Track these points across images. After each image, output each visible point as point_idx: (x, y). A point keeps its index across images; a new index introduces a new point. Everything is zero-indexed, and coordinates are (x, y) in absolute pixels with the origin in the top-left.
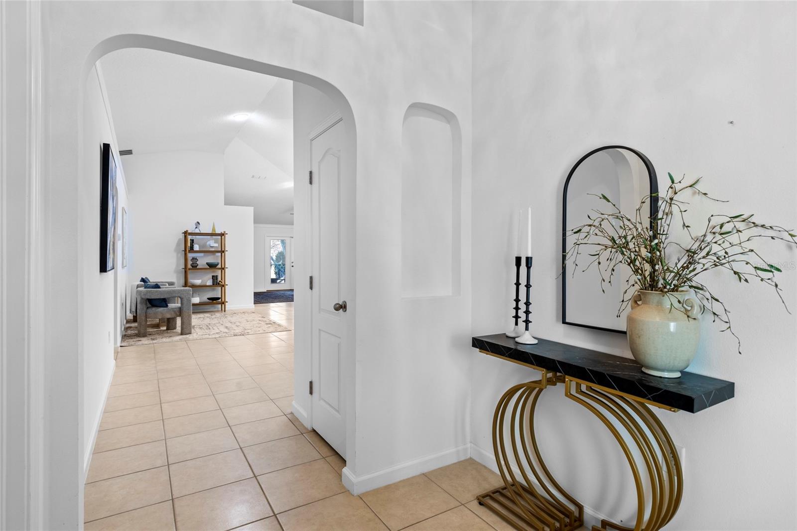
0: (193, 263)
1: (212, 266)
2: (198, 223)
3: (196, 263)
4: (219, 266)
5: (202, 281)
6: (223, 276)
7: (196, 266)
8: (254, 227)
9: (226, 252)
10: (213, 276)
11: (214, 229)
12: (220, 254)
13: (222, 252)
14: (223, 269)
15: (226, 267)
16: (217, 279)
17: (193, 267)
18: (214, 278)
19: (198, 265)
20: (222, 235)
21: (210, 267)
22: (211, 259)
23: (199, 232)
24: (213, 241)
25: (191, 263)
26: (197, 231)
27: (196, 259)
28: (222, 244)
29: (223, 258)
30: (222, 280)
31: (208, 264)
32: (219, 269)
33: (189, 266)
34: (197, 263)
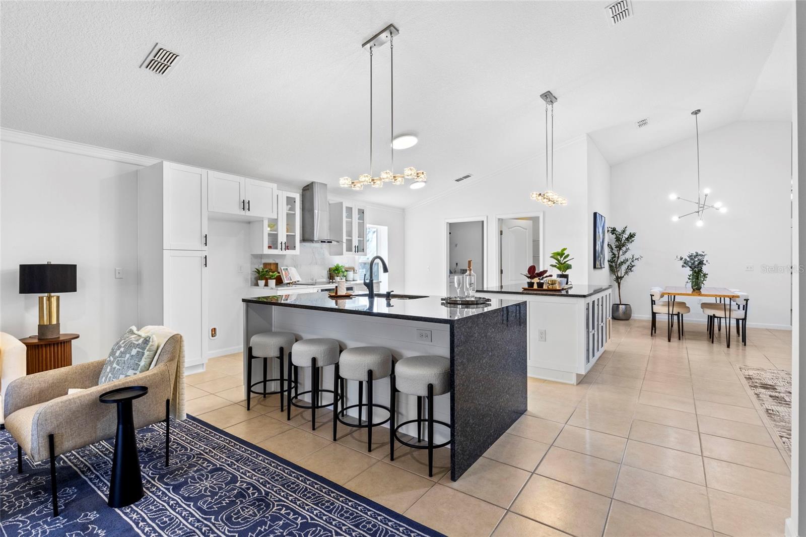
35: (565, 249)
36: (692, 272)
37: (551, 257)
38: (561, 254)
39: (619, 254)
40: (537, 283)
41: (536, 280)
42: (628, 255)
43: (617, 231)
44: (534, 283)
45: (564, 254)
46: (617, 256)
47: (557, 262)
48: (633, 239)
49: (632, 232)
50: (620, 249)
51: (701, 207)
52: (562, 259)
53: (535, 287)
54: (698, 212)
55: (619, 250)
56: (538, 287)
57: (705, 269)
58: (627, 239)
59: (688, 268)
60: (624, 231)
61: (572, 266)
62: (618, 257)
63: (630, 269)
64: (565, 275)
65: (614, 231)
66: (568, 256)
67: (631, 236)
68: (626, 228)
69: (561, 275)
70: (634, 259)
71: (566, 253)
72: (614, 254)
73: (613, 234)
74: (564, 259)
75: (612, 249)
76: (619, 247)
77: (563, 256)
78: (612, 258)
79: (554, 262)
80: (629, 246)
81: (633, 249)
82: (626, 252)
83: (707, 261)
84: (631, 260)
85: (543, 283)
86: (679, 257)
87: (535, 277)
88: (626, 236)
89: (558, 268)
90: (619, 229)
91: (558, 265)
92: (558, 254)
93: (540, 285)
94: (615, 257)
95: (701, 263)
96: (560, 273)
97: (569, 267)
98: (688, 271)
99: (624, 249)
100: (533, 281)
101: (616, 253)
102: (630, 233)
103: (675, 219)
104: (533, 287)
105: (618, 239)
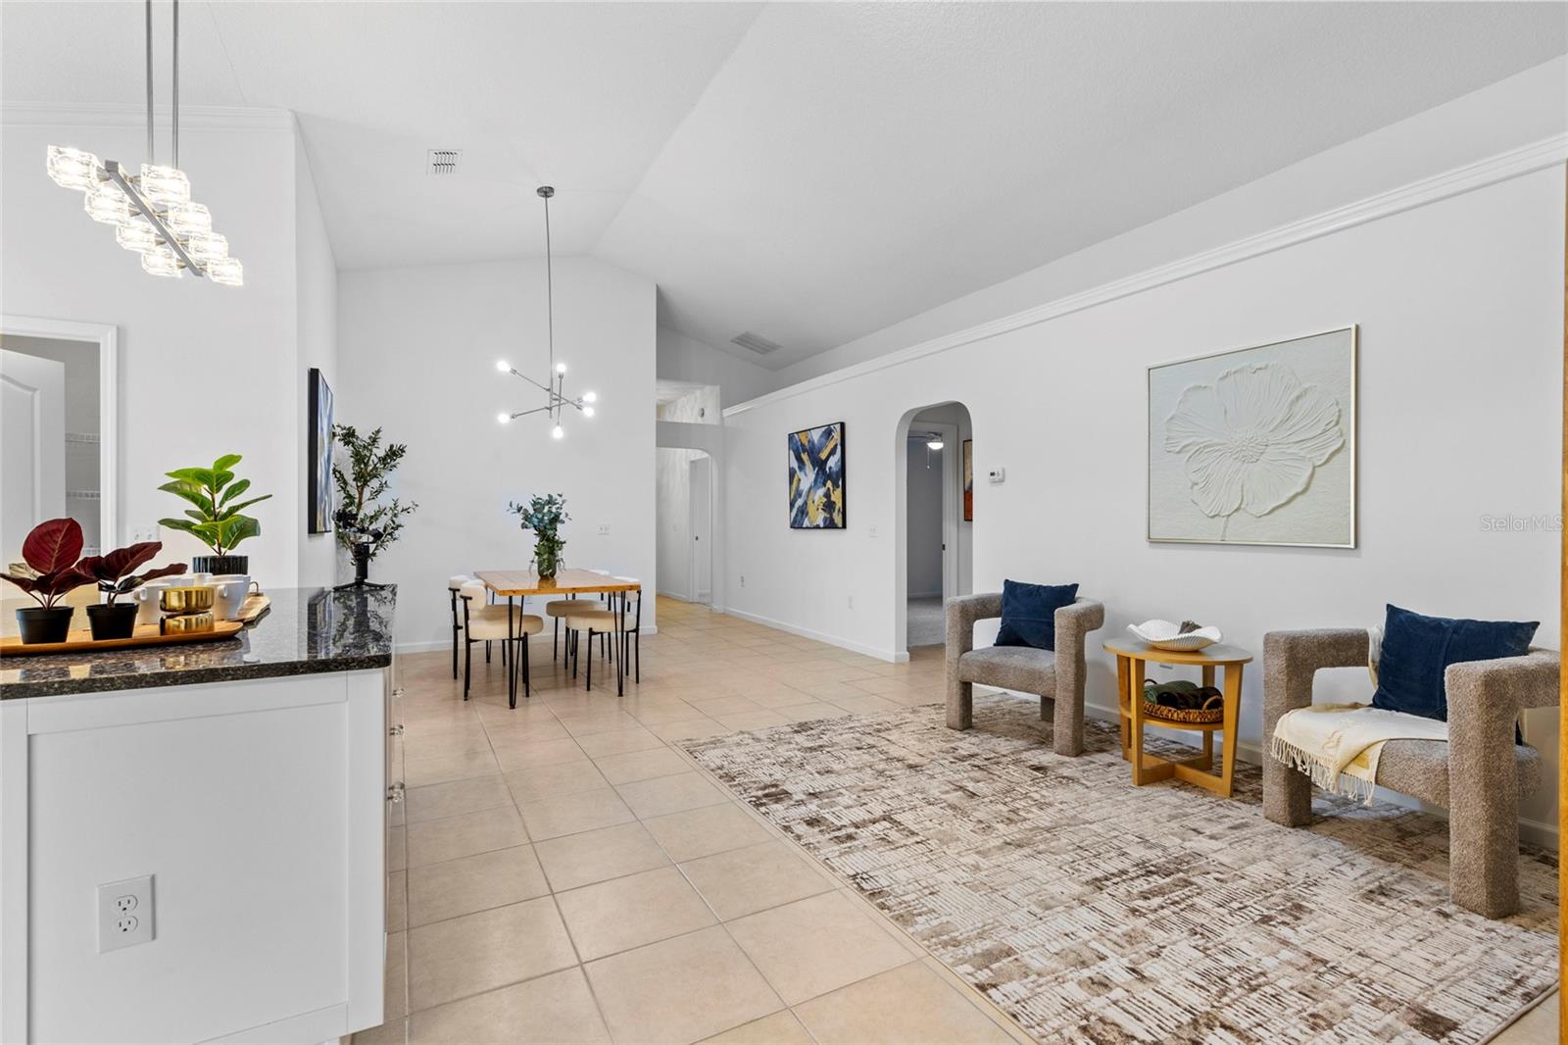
35: (232, 459)
36: (538, 539)
37: (167, 488)
38: (216, 478)
39: (361, 494)
40: (93, 611)
41: (82, 598)
42: (385, 500)
43: (357, 438)
44: (67, 613)
45: (230, 476)
46: (357, 501)
47: (196, 508)
48: (398, 460)
49: (397, 444)
50: (365, 483)
51: (557, 399)
52: (218, 497)
53: (80, 631)
54: (550, 409)
55: (363, 487)
56: (97, 635)
57: (562, 532)
58: (383, 460)
59: (533, 531)
60: (374, 441)
61: (261, 524)
62: (360, 503)
63: (390, 534)
64: (235, 558)
65: (349, 436)
66: (244, 485)
67: (394, 453)
68: (378, 432)
69: (213, 559)
70: (399, 509)
71: (238, 472)
72: (349, 496)
73: (347, 444)
74: (226, 498)
75: (345, 483)
76: (363, 478)
77: (226, 487)
78: (346, 505)
79: (180, 507)
80: (387, 476)
81: (397, 486)
82: (378, 492)
83: (567, 515)
84: (390, 514)
85: (130, 611)
86: (515, 506)
87: (74, 581)
88: (380, 451)
89: (199, 533)
90: (363, 434)
91: (199, 523)
92: (202, 476)
93: (112, 622)
94: (352, 503)
95: (555, 519)
96: (209, 551)
97: (249, 529)
98: (531, 538)
99: (374, 483)
100: (61, 601)
101: (354, 492)
102: (392, 446)
103: (504, 418)
104: (62, 635)
105: (359, 458)
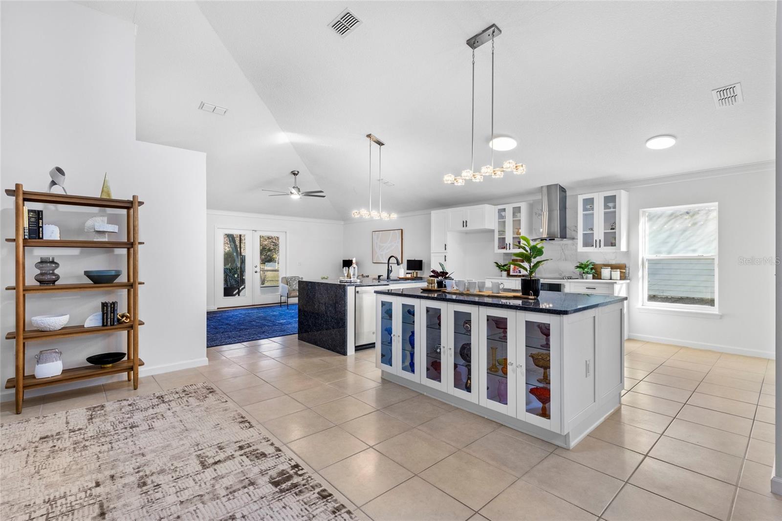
0: (41, 274)
1: (99, 280)
2: (59, 170)
3: (53, 274)
4: (123, 279)
5: (70, 316)
6: (132, 304)
7: (54, 282)
8: (207, 214)
9: (140, 246)
10: (104, 305)
11: (105, 188)
12: (124, 251)
13: (130, 245)
14: (131, 286)
15: (140, 280)
16: (114, 311)
17: (41, 282)
18: (108, 309)
19: (58, 278)
20: (129, 206)
21: (95, 283)
22: (98, 263)
23: (64, 193)
24: (105, 219)
25: (38, 272)
26: (57, 190)
27: (53, 262)
28: (131, 227)
29: (132, 259)
30: (129, 312)
31: (88, 274)
32: (122, 286)
33: (31, 281)
34: (56, 272)
